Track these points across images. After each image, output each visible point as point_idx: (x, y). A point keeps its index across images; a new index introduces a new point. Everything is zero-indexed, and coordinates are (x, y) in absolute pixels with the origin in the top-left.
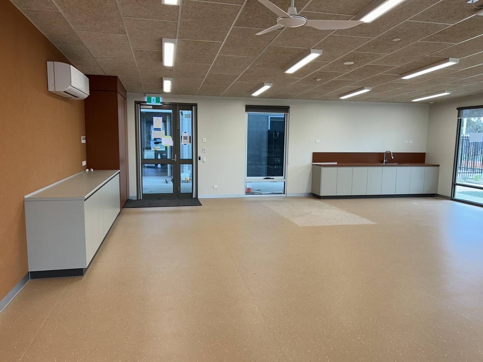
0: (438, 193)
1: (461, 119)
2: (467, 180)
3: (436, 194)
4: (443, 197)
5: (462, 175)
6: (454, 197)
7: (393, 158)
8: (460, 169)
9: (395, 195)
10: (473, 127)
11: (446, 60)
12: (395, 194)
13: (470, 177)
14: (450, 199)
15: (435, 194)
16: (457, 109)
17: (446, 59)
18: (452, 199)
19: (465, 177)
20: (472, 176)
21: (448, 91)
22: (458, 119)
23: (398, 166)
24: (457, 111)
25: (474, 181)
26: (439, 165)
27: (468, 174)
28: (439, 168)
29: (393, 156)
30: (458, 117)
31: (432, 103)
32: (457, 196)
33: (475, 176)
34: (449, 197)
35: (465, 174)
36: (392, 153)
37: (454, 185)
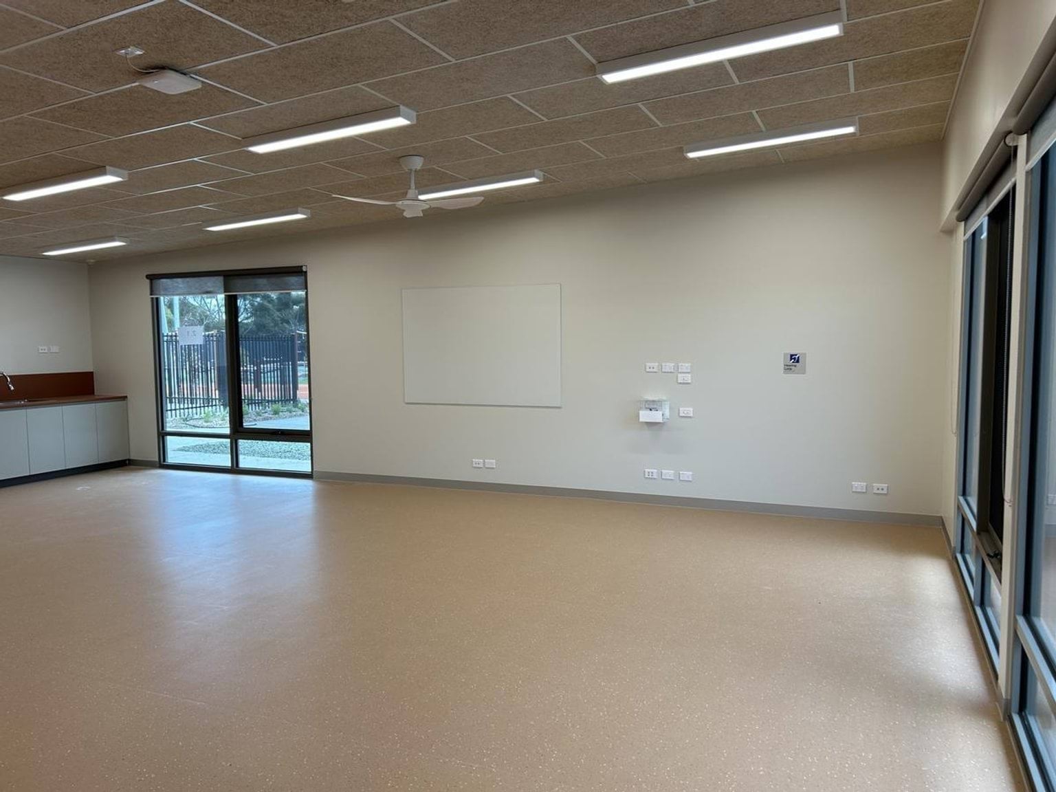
0: (132, 458)
1: (157, 299)
2: (191, 422)
3: (129, 460)
4: (142, 465)
5: (180, 413)
6: (164, 461)
7: (12, 388)
8: (171, 402)
9: (30, 476)
10: (194, 315)
11: (99, 170)
12: (28, 474)
13: (196, 417)
14: (158, 465)
15: (125, 460)
16: (148, 277)
17: (98, 167)
18: (163, 465)
19: (186, 416)
20: (198, 414)
21: (120, 239)
22: (152, 298)
23: (29, 406)
24: (148, 281)
25: (204, 424)
26: (126, 397)
27: (190, 410)
28: (127, 404)
29: (12, 382)
30: (151, 294)
31: (92, 261)
32: (172, 458)
33: (205, 413)
34: (156, 462)
35: (186, 410)
36: (9, 376)
37: (162, 435)
